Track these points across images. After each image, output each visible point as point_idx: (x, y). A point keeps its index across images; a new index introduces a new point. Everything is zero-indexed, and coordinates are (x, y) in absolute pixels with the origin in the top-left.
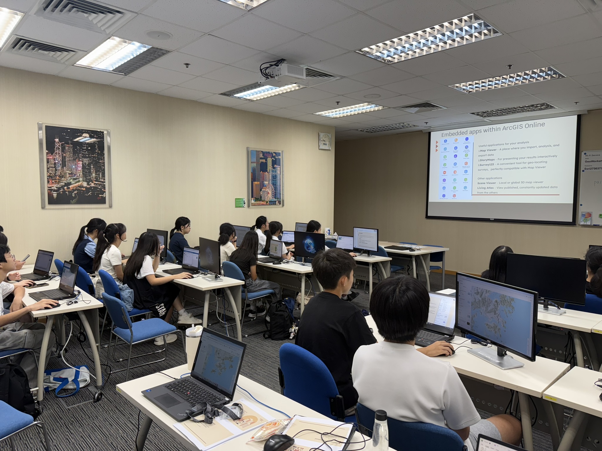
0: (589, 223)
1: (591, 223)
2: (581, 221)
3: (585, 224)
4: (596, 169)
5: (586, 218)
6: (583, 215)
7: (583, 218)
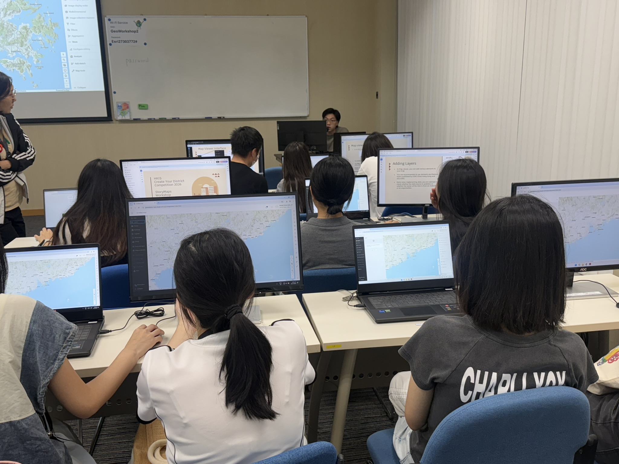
0: (127, 117)
1: (130, 116)
2: (118, 115)
3: (124, 118)
4: (125, 42)
5: (123, 110)
6: (119, 106)
7: (120, 111)
